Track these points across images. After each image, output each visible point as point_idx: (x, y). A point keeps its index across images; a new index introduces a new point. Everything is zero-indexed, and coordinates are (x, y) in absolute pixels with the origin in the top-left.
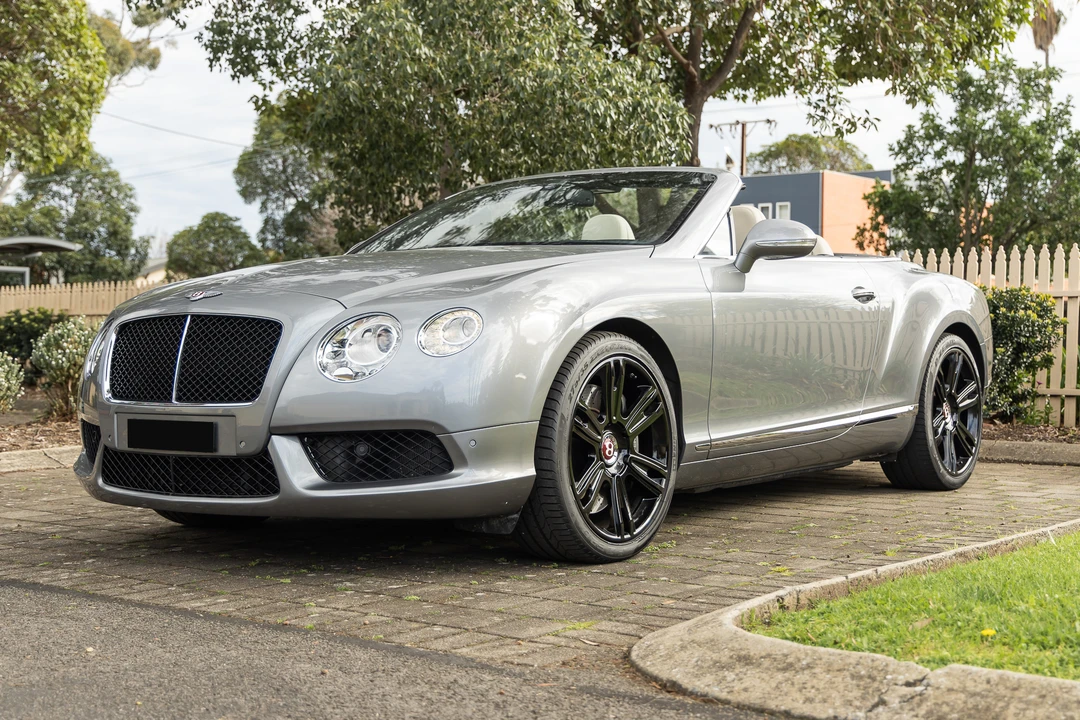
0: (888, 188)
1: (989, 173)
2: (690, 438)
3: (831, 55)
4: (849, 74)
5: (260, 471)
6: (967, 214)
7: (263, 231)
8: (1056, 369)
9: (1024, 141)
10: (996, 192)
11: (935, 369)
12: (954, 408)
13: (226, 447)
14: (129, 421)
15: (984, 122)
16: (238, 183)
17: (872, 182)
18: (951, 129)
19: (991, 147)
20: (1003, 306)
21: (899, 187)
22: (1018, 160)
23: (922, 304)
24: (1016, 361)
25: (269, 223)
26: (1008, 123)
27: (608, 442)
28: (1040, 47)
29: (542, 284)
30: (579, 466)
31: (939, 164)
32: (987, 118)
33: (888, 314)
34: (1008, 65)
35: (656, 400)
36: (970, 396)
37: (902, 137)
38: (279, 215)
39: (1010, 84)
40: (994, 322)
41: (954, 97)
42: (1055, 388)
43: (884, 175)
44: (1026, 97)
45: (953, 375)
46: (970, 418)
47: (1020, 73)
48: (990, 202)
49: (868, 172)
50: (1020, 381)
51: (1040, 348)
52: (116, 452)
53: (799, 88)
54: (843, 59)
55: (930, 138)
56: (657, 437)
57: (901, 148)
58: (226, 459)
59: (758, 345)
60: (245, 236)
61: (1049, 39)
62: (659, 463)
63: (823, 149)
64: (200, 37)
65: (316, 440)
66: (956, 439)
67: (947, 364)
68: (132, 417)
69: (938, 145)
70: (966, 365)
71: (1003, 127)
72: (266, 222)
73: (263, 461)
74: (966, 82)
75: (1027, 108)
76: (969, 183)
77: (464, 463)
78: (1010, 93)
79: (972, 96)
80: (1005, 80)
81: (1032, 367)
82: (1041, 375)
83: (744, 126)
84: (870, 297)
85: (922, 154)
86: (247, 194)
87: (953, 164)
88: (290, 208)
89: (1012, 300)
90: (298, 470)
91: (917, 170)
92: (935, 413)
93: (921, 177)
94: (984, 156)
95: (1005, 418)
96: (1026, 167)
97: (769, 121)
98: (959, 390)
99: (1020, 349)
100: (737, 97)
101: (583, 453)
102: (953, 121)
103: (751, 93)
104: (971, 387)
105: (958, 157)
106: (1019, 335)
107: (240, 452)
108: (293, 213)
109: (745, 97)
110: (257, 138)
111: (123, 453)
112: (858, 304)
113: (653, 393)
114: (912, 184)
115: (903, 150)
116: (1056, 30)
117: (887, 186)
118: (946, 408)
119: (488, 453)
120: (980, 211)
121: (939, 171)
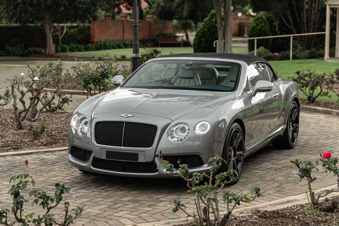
14: (106, 151)
58: (141, 163)
65: (166, 157)
68: (107, 150)
73: (153, 164)
77: (207, 163)
107: (146, 161)
111: (105, 160)
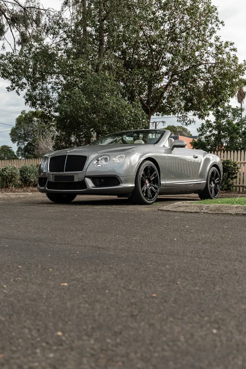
0: (196, 141)
1: (224, 137)
2: (162, 183)
3: (183, 104)
4: (187, 109)
5: (83, 184)
6: (218, 147)
7: (18, 151)
8: (238, 179)
9: (234, 128)
10: (226, 142)
11: (210, 174)
12: (214, 183)
13: (76, 180)
15: (223, 123)
16: (11, 137)
17: (192, 139)
18: (214, 124)
19: (224, 130)
20: (226, 163)
21: (200, 140)
22: (232, 133)
23: (207, 160)
24: (229, 176)
25: (19, 149)
26: (229, 123)
27: (147, 182)
28: (239, 102)
29: (133, 151)
30: (142, 186)
31: (211, 134)
32: (224, 122)
33: (200, 163)
34: (229, 107)
35: (156, 174)
36: (217, 181)
37: (201, 126)
38: (23, 147)
39: (230, 113)
40: (223, 167)
41: (215, 116)
42: (238, 184)
43: (195, 137)
44: (234, 116)
45: (213, 176)
46: (218, 185)
47: (233, 109)
48: (224, 145)
49: (191, 136)
50: (229, 181)
51: (234, 174)
52: (51, 182)
53: (174, 114)
54: (186, 105)
55: (208, 127)
56: (156, 181)
57: (200, 130)
58: (76, 182)
59: (170, 168)
60: (13, 152)
61: (242, 100)
62: (157, 186)
63: (178, 130)
64: (24, 97)
65: (94, 178)
66: (215, 189)
67: (213, 173)
68: (55, 175)
69: (210, 129)
70: (217, 173)
71: (228, 124)
72: (19, 148)
73: (84, 182)
74: (218, 111)
75: (234, 119)
76: (219, 139)
77: (122, 183)
78: (230, 115)
79: (219, 116)
80: (229, 111)
81: (232, 178)
82: (235, 180)
83: (156, 123)
84: (197, 157)
85: (206, 131)
86: (13, 141)
87: (215, 134)
88: (26, 145)
89: (228, 162)
90: (90, 184)
91: (205, 135)
92: (210, 184)
93: (206, 137)
94: (223, 132)
95: (225, 190)
96: (235, 135)
97: (163, 122)
98: (215, 179)
99: (229, 174)
100: (157, 115)
101: (143, 183)
102: (215, 122)
103: (161, 114)
104: (218, 179)
105: (216, 132)
106: (229, 170)
107: (79, 181)
108: (27, 146)
109: (159, 115)
110: (16, 124)
111: (54, 182)
112: (194, 159)
113: (155, 173)
114: (203, 139)
115: (201, 130)
116: (244, 97)
117: (196, 140)
118: (212, 183)
119: (126, 181)
120: (222, 147)
121: (210, 136)
